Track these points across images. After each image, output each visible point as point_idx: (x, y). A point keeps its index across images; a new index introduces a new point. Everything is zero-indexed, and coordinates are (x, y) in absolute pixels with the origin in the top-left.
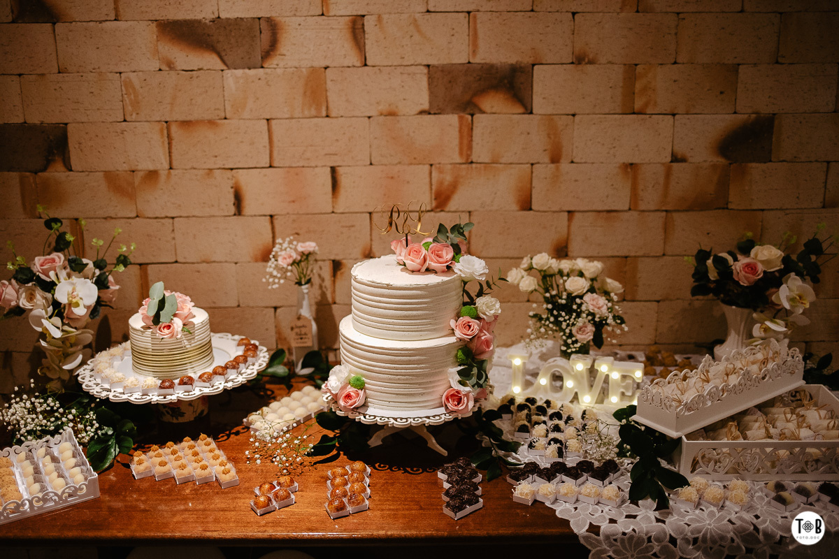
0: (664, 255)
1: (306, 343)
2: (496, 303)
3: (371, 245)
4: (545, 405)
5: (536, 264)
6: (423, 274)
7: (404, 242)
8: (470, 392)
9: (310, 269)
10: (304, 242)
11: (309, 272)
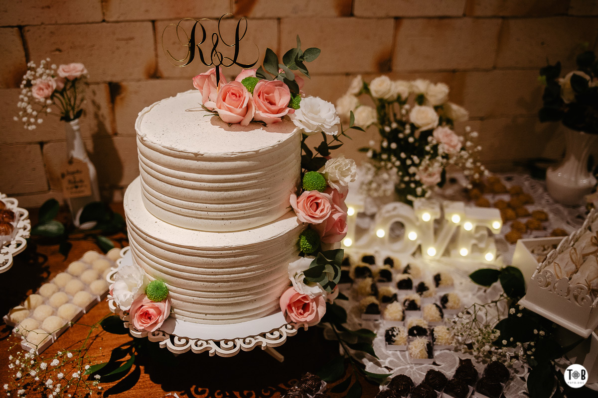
0: (495, 68)
1: (82, 192)
2: (351, 165)
3: (157, 63)
4: (387, 267)
5: (376, 92)
6: (247, 128)
7: (214, 78)
8: (319, 295)
9: (79, 97)
10: (67, 63)
11: (78, 102)
